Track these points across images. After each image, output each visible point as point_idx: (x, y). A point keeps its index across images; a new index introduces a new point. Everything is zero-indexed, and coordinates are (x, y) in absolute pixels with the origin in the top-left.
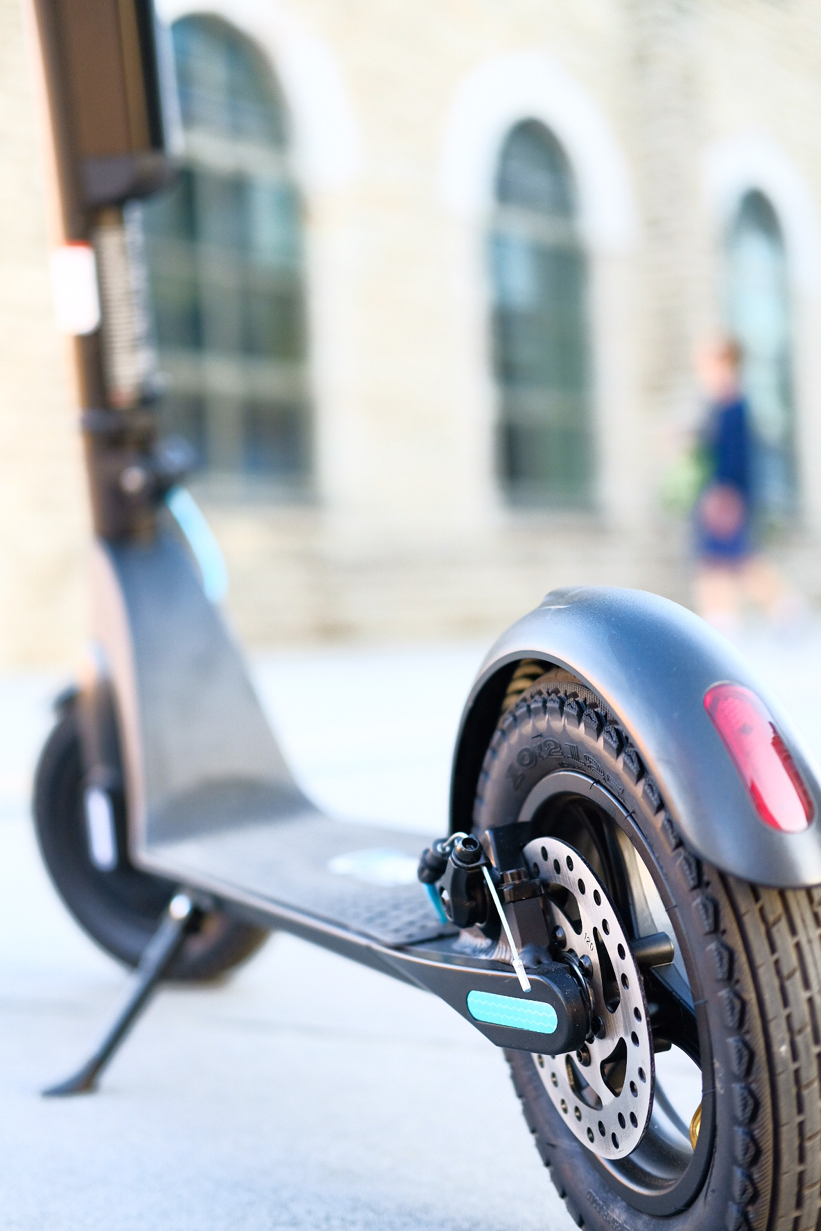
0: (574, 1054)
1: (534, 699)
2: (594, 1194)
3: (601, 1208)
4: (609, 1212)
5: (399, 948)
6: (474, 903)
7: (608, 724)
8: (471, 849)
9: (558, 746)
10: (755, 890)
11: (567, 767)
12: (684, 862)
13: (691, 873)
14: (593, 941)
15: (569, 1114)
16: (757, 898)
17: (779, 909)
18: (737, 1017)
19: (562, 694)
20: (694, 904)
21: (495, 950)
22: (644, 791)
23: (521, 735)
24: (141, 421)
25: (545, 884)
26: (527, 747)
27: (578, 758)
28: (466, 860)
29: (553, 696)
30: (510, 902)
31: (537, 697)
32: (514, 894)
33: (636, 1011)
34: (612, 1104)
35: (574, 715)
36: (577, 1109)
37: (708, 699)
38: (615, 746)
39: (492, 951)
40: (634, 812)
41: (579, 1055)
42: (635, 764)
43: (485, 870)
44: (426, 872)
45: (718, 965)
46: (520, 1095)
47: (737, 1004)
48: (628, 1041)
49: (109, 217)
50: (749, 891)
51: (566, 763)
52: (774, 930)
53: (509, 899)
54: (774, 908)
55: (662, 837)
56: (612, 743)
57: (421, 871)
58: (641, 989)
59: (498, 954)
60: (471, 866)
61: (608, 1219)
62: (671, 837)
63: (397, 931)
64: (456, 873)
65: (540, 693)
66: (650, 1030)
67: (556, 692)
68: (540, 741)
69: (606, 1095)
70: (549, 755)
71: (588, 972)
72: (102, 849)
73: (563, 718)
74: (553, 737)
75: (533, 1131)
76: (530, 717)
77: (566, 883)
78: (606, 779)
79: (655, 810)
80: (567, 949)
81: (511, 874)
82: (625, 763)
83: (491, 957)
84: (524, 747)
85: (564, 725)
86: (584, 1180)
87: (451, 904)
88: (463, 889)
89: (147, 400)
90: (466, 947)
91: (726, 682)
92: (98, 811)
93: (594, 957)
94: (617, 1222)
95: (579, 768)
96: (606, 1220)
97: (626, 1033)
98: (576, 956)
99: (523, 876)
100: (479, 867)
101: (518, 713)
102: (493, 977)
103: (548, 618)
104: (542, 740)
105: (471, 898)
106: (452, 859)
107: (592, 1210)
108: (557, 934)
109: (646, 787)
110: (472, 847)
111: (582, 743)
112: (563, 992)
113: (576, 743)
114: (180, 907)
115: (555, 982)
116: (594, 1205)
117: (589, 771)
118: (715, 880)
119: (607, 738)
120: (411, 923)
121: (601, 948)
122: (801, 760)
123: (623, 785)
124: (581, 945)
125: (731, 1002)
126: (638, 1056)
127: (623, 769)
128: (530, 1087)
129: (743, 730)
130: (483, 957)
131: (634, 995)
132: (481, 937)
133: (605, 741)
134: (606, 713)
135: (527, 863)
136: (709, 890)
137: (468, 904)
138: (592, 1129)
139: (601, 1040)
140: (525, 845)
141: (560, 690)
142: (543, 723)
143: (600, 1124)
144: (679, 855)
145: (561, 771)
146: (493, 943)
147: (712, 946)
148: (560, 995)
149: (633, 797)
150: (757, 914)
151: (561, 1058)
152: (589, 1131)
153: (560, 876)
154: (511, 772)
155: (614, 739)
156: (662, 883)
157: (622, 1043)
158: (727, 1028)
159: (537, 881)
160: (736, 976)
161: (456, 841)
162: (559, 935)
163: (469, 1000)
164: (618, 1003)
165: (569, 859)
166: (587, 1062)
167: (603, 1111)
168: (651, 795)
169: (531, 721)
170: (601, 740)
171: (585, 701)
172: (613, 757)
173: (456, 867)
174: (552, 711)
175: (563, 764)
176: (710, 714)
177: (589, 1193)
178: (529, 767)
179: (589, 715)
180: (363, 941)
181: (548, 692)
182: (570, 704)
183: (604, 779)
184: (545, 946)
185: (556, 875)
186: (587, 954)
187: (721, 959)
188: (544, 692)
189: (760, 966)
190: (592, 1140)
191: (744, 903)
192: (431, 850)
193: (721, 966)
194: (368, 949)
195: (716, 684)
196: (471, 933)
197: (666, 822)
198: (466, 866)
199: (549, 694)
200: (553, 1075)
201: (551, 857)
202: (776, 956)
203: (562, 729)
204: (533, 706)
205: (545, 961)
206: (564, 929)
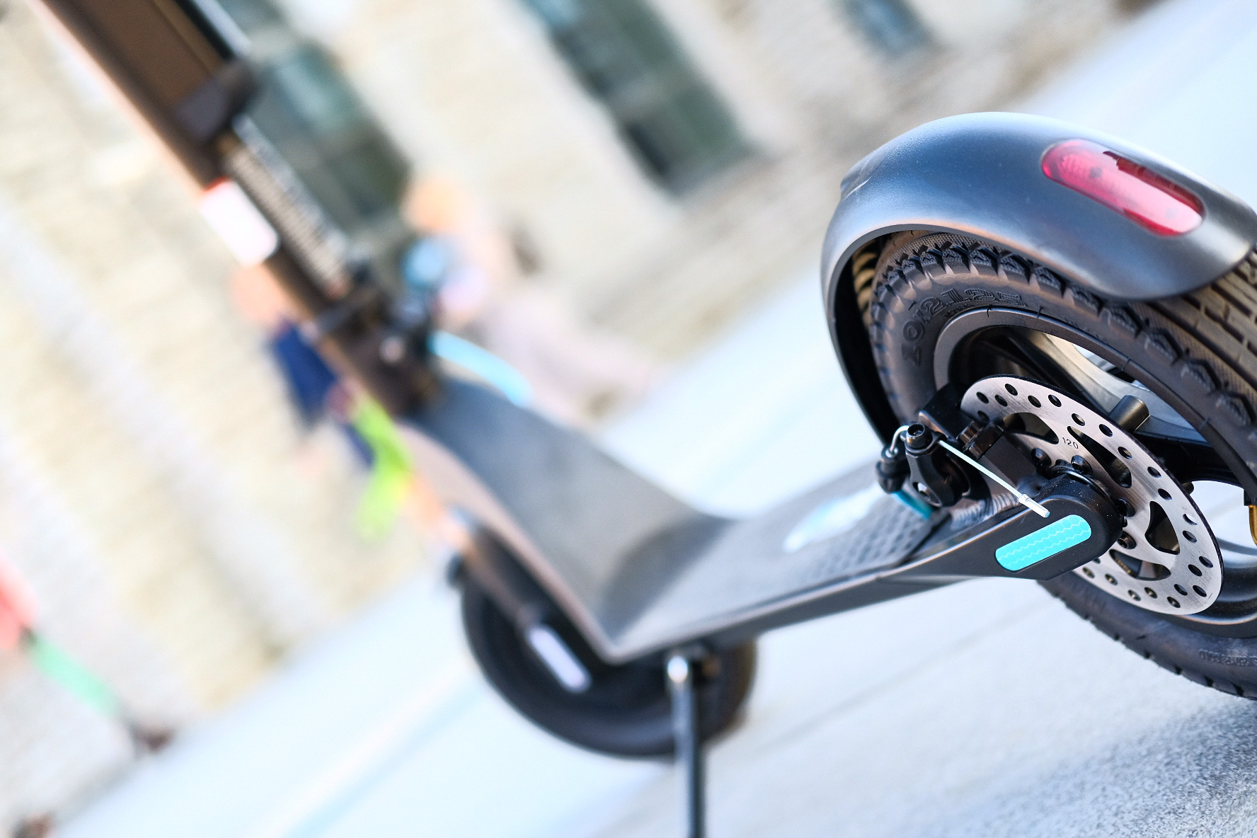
0: (1116, 546)
1: (889, 277)
2: (1206, 651)
3: (1220, 657)
4: (1230, 656)
5: (906, 561)
6: (951, 478)
7: (970, 251)
8: (920, 434)
9: (934, 301)
10: (1189, 299)
11: (954, 314)
12: (1115, 318)
13: (1126, 322)
14: (1073, 439)
15: (1142, 599)
16: (1197, 305)
17: (1222, 302)
18: (1245, 413)
19: (911, 255)
20: (1146, 346)
21: (992, 505)
22: (1040, 284)
23: (896, 316)
24: (367, 297)
25: (999, 422)
26: (908, 321)
27: (961, 299)
28: (922, 445)
29: (904, 262)
30: (981, 457)
31: (890, 274)
32: (980, 447)
33: (1151, 470)
34: (1177, 563)
35: (935, 265)
36: (1147, 590)
37: (1046, 169)
38: (989, 264)
39: (991, 507)
40: (1042, 308)
41: (1122, 543)
42: (1017, 267)
43: (942, 443)
44: (890, 482)
45: (1200, 381)
46: (1086, 616)
47: (1238, 402)
48: (1159, 500)
49: (226, 144)
50: (1186, 304)
51: (951, 312)
52: (1230, 321)
53: (978, 453)
54: (1218, 304)
55: (1081, 311)
56: (985, 264)
57: (885, 486)
58: (1143, 449)
59: (998, 507)
60: (928, 448)
61: (1232, 662)
62: (1089, 305)
63: (892, 551)
64: (920, 462)
65: (890, 268)
66: (1173, 477)
67: (905, 257)
68: (916, 309)
69: (1167, 560)
70: (932, 314)
71: (1085, 469)
72: (570, 673)
73: (926, 274)
74: (927, 296)
75: (1116, 638)
76: (894, 294)
77: (1018, 408)
78: (998, 297)
79: (1060, 294)
80: (1054, 463)
81: (965, 433)
82: (1007, 273)
83: (993, 513)
84: (906, 323)
85: (931, 279)
86: (1188, 646)
87: (931, 491)
88: (934, 472)
89: (360, 275)
90: (965, 521)
91: (1052, 146)
92: (547, 646)
93: (1083, 452)
94: (1241, 659)
95: (966, 307)
96: (1232, 664)
97: (1153, 495)
98: (1065, 463)
99: (976, 428)
100: (936, 444)
101: (881, 299)
102: (1008, 526)
103: (858, 200)
104: (918, 307)
105: (945, 475)
106: (909, 452)
107: (1213, 665)
108: (1037, 455)
109: (1040, 279)
110: (919, 431)
111: (957, 283)
112: (1078, 497)
113: (951, 286)
114: (678, 670)
115: (1065, 494)
116: (1213, 660)
117: (977, 304)
118: (1151, 314)
119: (978, 263)
120: (900, 538)
121: (1085, 440)
122: (1159, 167)
123: (1017, 292)
124: (1065, 450)
125: (1232, 404)
126: (1175, 507)
127: (1009, 279)
128: (1090, 604)
129: (1093, 175)
130: (987, 518)
131: (1141, 458)
132: (972, 504)
133: (978, 267)
134: (963, 243)
135: (971, 417)
136: (1152, 325)
137: (946, 482)
138: (1172, 597)
139: (1133, 517)
140: (960, 403)
141: (907, 253)
142: (909, 292)
143: (1177, 587)
144: (1106, 315)
145: (951, 321)
146: (986, 502)
147: (1185, 370)
148: (1077, 501)
149: (1033, 296)
150: (1206, 318)
151: (1106, 558)
152: (1170, 600)
153: (1009, 406)
154: (907, 353)
155: (985, 259)
156: (1104, 350)
157: (1155, 506)
158: (1242, 428)
159: (991, 424)
160: (1222, 380)
161: (902, 437)
162: (1040, 456)
163: (999, 559)
164: (1129, 476)
165: (1008, 386)
166: (1132, 544)
167: (1172, 575)
168: (1048, 283)
169: (898, 297)
170: (973, 269)
171: (937, 246)
172: (993, 275)
173: (917, 457)
174: (912, 275)
175: (949, 313)
176: (1057, 181)
177: (1201, 653)
178: (920, 337)
179: (948, 255)
180: (870, 578)
181: (897, 263)
182: (924, 258)
183: (996, 299)
184: (1035, 472)
185: (1005, 408)
186: (1074, 455)
187: (1200, 375)
188: (894, 264)
189: (1238, 359)
190: (1177, 605)
191: (1189, 316)
192: (882, 460)
193: (1204, 380)
194: (879, 581)
195: (1044, 153)
196: (961, 507)
197: (1077, 296)
198: (925, 450)
199: (900, 264)
200: (1108, 577)
201: (991, 397)
202: (1245, 342)
203: (931, 285)
204: (891, 283)
205: (1043, 484)
206: (1041, 448)
